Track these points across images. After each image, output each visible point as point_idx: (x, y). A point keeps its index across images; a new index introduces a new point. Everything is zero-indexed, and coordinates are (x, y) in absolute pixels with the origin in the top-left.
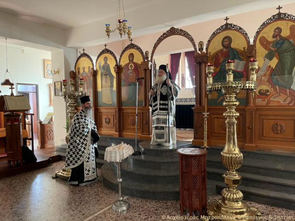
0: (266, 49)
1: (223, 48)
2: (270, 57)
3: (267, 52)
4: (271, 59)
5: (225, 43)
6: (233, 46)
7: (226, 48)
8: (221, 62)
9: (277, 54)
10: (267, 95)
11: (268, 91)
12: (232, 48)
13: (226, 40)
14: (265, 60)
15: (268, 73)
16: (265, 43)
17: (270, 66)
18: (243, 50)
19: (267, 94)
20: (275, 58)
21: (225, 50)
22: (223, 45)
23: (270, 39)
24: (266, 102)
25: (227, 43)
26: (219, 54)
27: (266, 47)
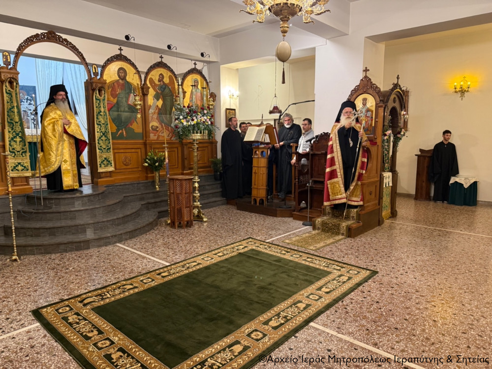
0: (154, 90)
1: (118, 79)
2: (157, 97)
3: (155, 93)
4: (158, 100)
5: (120, 74)
6: (128, 79)
7: (122, 79)
8: (117, 93)
9: (161, 96)
10: (157, 131)
11: (157, 127)
12: (127, 82)
13: (121, 71)
14: (154, 99)
15: (157, 111)
16: (153, 84)
17: (157, 106)
18: (136, 85)
19: (158, 129)
20: (160, 100)
21: (121, 81)
22: (119, 76)
23: (157, 82)
24: (156, 137)
25: (123, 74)
26: (115, 84)
27: (154, 89)
